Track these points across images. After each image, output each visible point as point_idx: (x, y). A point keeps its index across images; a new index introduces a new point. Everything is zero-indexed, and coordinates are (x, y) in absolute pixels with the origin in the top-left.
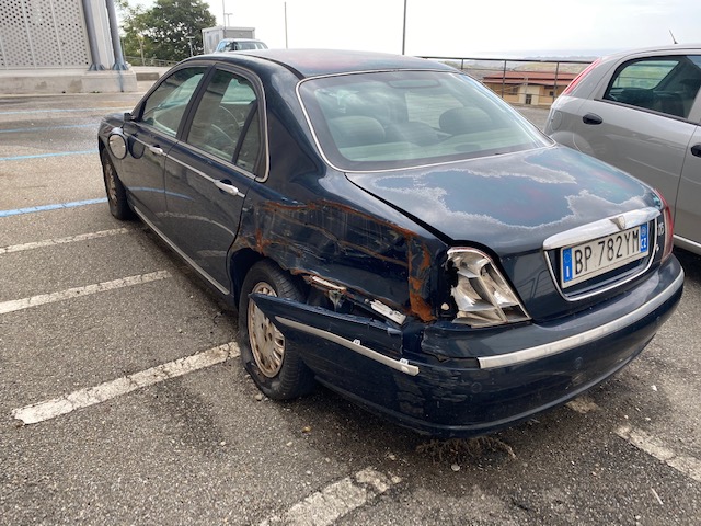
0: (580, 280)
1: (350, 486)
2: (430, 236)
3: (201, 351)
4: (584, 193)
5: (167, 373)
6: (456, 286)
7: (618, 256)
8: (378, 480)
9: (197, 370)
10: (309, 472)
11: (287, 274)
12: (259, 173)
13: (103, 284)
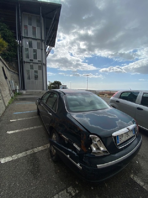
0: (121, 143)
1: (66, 193)
2: (85, 131)
3: (42, 145)
4: (120, 120)
5: (34, 151)
6: (92, 144)
7: (129, 136)
8: (73, 191)
9: (40, 151)
10: (56, 187)
11: (58, 133)
12: (55, 111)
13: (30, 128)
